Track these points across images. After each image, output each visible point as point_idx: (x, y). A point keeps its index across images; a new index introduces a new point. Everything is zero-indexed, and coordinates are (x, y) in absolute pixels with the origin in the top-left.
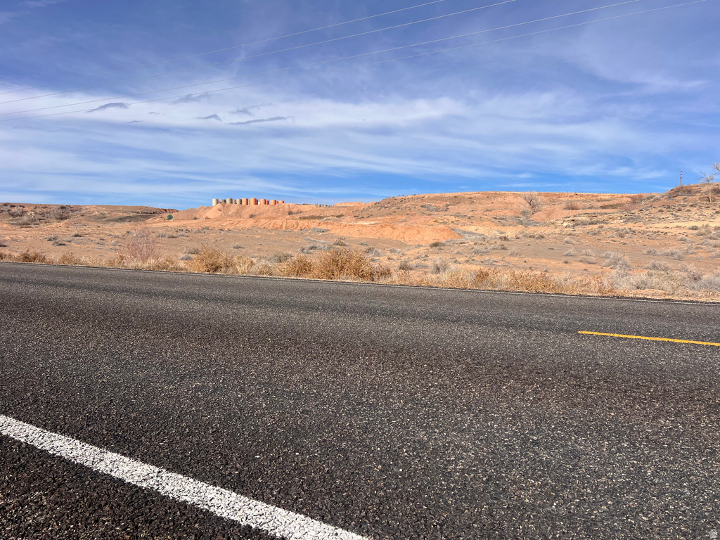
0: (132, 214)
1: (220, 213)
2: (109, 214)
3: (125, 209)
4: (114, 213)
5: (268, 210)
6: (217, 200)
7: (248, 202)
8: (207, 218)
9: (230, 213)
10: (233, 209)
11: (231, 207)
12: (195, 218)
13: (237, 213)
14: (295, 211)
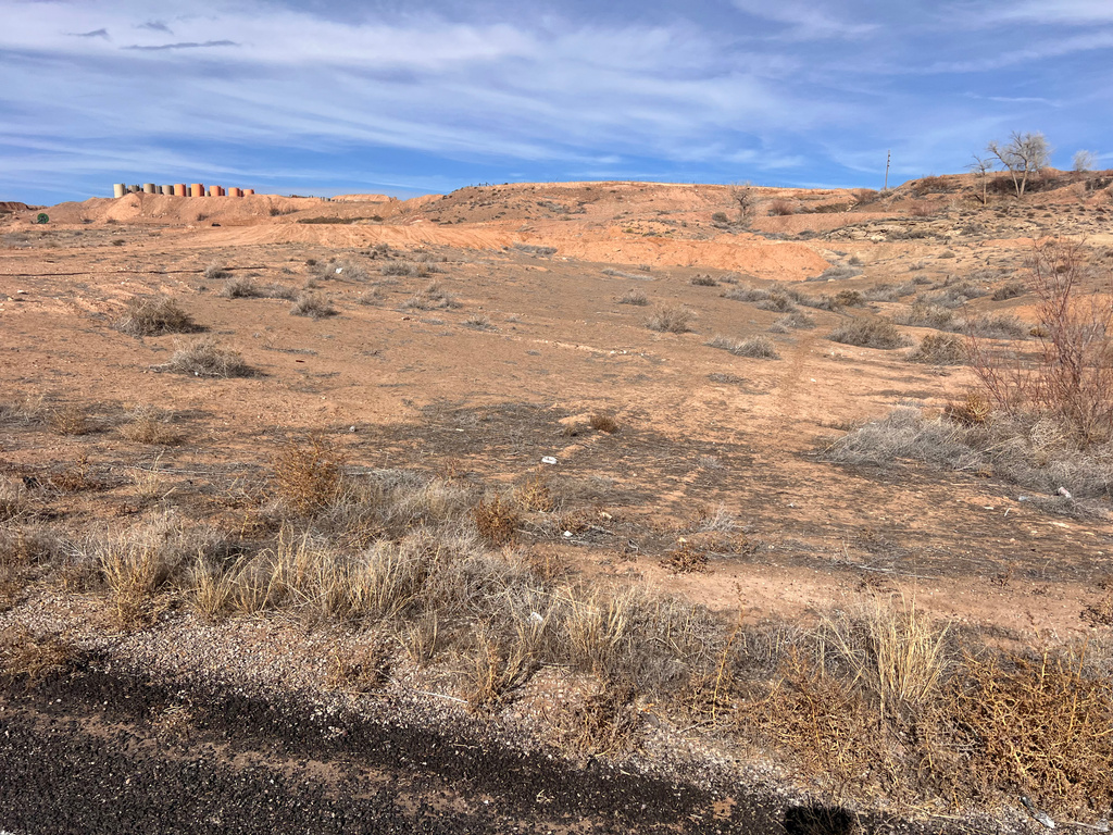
1: (135, 212)
5: (231, 207)
6: (123, 186)
7: (186, 192)
8: (111, 221)
9: (155, 212)
10: (161, 203)
11: (155, 201)
12: (87, 221)
13: (171, 211)
14: (282, 207)
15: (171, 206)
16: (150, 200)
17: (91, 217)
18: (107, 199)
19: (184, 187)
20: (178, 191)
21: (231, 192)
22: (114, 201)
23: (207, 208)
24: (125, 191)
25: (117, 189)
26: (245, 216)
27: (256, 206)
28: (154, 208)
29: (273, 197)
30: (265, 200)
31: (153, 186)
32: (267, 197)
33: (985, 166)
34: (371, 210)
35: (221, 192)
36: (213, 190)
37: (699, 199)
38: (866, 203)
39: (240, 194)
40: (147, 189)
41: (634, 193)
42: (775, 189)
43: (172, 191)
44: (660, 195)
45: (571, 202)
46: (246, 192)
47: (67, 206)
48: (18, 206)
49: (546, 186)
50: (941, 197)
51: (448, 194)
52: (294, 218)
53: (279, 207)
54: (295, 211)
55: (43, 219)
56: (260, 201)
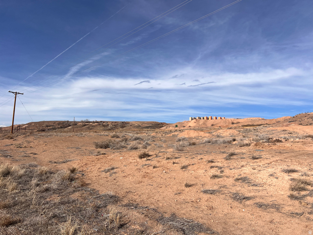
0: (151, 125)
1: (195, 124)
3: (148, 123)
4: (144, 125)
5: (220, 122)
8: (190, 127)
9: (200, 124)
10: (202, 121)
13: (204, 124)
14: (235, 122)
15: (204, 122)
16: (199, 121)
17: (185, 126)
18: (188, 121)
19: (207, 117)
21: (219, 118)
23: (214, 122)
24: (192, 119)
26: (224, 125)
31: (199, 117)
34: (264, 122)
36: (214, 118)
43: (203, 118)
46: (223, 118)
47: (179, 123)
54: (239, 123)
55: (177, 126)
56: (228, 120)
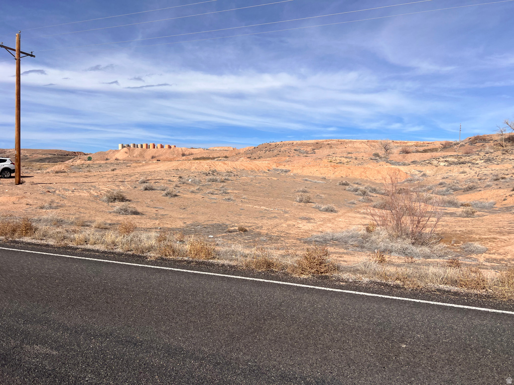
0: (50, 156)
1: (126, 155)
2: (30, 155)
3: (44, 152)
4: (35, 155)
5: (166, 153)
6: (122, 145)
7: (148, 147)
8: (117, 159)
9: (134, 155)
10: (137, 151)
11: (135, 150)
12: (107, 159)
13: (141, 155)
14: (187, 153)
15: (141, 153)
16: (133, 150)
17: (109, 158)
18: (116, 150)
19: (147, 145)
20: (144, 147)
21: (166, 147)
22: (118, 151)
23: (155, 153)
24: (123, 147)
25: (120, 146)
26: (171, 157)
27: (176, 152)
28: (134, 153)
29: (183, 148)
30: (180, 150)
31: (134, 144)
32: (181, 148)
33: (503, 130)
34: (224, 154)
35: (162, 147)
36: (159, 146)
37: (368, 147)
38: (447, 148)
39: (170, 147)
40: (132, 146)
41: (338, 145)
42: (405, 142)
43: (142, 146)
44: (350, 145)
45: (309, 149)
46: (172, 146)
47: (100, 153)
48: (80, 153)
49: (299, 142)
50: (483, 145)
51: (256, 147)
52: (191, 157)
53: (186, 153)
54: (192, 154)
55: (90, 159)
56: (177, 150)
